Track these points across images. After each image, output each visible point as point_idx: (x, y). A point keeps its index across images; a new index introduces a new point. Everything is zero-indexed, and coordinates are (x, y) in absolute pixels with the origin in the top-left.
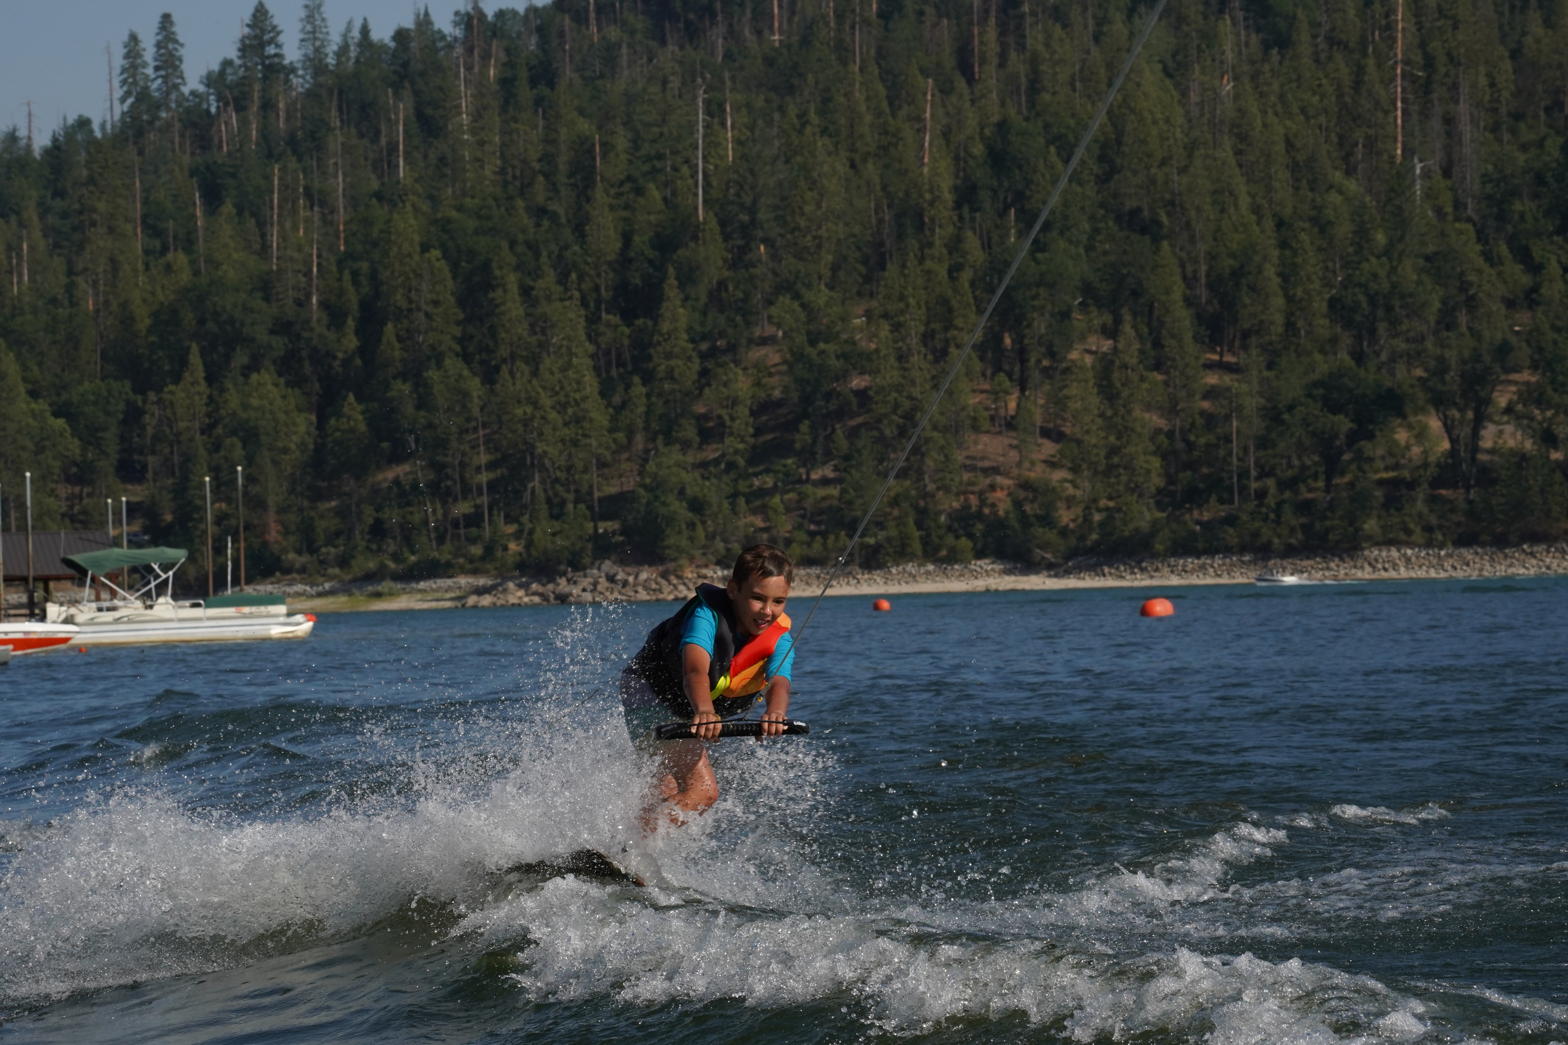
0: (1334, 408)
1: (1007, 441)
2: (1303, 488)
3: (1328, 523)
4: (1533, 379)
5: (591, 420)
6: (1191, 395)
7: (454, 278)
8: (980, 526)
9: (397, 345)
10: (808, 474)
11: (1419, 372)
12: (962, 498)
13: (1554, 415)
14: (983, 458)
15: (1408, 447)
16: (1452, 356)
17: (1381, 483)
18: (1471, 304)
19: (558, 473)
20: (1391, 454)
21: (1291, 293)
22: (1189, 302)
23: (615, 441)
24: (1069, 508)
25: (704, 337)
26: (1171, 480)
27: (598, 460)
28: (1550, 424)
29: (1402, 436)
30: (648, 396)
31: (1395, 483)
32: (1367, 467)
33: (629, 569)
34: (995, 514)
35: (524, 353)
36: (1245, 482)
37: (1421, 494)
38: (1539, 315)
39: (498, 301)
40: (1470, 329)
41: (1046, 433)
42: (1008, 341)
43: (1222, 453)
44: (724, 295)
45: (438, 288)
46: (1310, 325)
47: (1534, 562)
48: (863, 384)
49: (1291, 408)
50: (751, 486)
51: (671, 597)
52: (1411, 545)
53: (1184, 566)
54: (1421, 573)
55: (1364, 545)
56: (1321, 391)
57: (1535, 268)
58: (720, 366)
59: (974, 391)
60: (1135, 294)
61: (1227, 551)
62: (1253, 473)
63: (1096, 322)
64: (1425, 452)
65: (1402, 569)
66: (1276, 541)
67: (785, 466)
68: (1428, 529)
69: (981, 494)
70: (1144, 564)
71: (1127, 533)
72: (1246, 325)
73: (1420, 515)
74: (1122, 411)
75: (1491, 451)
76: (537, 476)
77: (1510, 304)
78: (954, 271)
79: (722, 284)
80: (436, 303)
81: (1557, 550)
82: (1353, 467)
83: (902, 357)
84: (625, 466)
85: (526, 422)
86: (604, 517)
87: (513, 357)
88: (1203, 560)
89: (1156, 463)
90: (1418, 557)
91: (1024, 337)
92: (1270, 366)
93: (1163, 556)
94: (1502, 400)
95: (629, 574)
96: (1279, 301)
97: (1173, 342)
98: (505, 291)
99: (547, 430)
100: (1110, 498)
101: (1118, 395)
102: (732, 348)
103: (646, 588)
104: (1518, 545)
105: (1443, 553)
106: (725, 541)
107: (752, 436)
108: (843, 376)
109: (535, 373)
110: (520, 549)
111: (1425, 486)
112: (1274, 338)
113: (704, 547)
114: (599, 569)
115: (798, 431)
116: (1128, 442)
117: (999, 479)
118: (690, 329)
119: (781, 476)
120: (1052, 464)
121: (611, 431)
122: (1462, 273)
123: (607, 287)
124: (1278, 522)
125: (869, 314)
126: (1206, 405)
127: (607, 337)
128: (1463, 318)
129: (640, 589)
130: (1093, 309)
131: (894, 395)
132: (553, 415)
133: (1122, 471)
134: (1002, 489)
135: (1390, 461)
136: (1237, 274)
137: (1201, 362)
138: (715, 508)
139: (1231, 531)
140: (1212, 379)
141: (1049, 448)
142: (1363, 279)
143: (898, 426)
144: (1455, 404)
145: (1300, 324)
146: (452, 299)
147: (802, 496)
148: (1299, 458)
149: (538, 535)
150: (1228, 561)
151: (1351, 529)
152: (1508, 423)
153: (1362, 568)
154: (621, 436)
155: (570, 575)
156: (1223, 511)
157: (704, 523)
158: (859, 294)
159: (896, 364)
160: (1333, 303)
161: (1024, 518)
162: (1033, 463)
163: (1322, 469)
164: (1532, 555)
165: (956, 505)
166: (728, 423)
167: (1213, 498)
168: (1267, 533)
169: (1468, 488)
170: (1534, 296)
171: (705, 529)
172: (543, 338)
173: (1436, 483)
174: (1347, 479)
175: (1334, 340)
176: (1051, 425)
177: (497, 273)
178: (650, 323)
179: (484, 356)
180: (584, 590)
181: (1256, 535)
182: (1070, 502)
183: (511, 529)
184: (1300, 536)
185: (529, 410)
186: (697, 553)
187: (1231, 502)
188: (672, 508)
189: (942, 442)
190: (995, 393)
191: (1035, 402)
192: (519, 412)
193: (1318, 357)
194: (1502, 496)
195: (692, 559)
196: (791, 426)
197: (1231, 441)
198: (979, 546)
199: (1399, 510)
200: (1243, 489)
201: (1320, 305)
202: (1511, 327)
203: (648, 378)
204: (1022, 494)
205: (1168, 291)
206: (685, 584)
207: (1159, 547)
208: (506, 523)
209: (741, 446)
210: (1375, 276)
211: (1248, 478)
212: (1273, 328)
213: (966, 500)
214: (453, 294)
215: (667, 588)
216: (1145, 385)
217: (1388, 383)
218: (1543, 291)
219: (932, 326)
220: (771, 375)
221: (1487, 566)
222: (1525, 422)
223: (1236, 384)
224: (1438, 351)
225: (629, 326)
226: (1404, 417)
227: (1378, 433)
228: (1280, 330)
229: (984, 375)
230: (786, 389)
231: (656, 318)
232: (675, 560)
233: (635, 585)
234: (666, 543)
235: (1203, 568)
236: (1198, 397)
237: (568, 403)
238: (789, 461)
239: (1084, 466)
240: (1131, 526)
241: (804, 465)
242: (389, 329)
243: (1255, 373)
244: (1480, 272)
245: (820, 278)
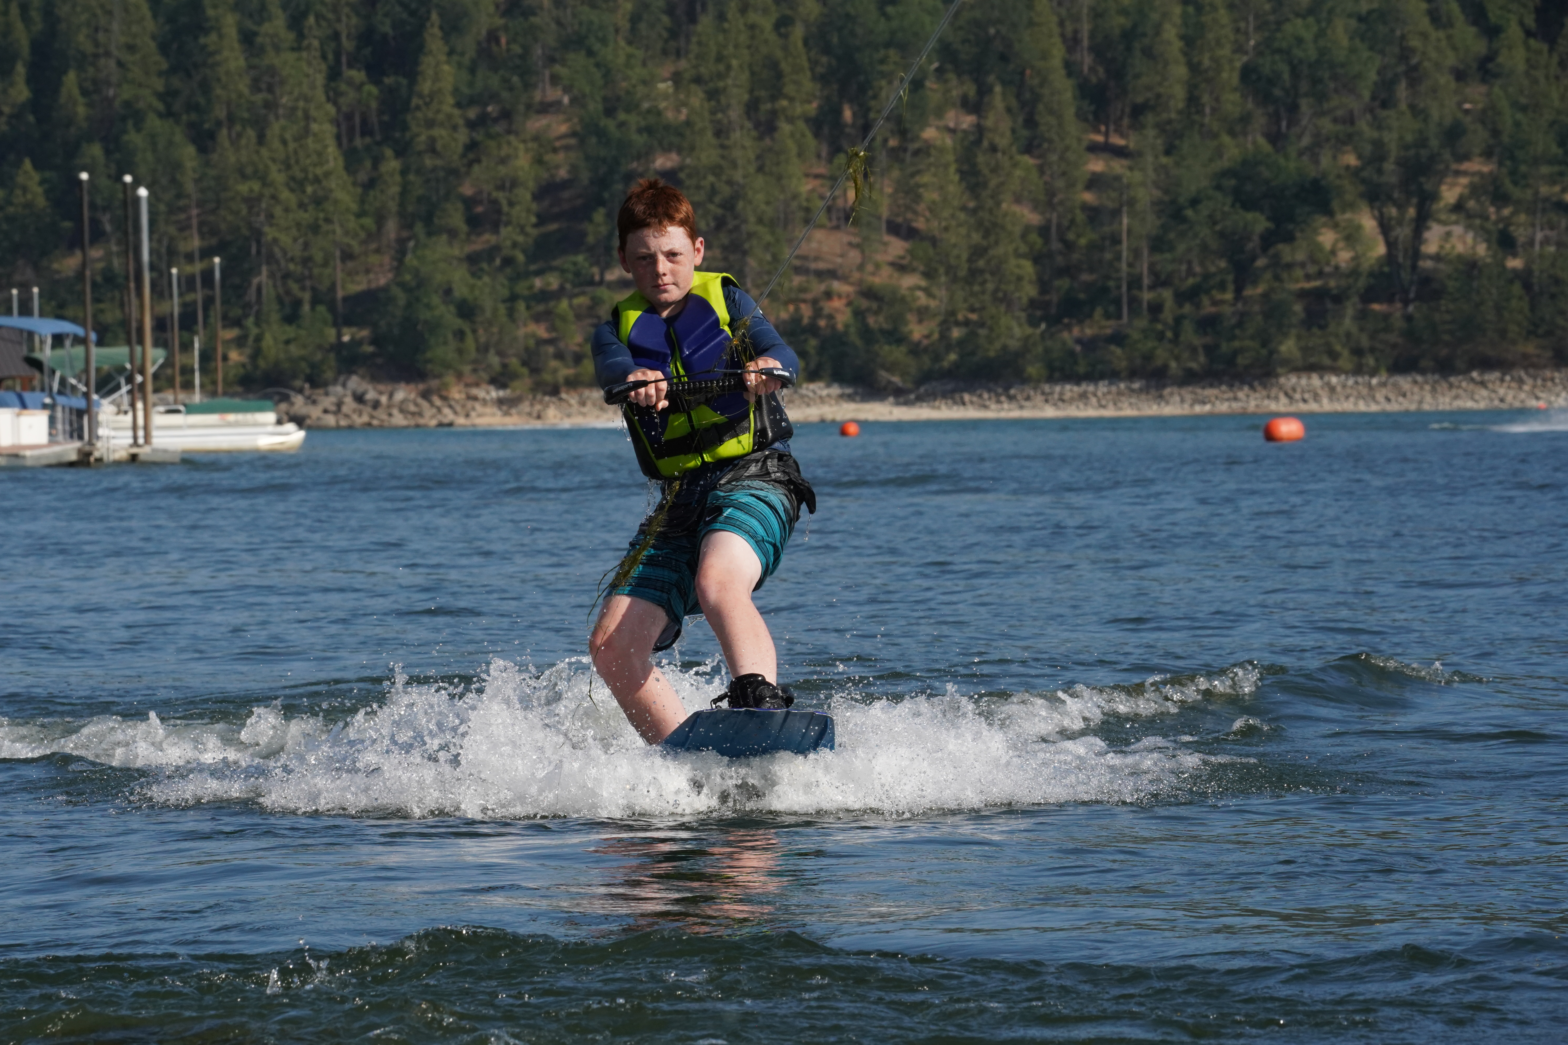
0: (1247, 203)
1: (846, 238)
2: (1206, 301)
3: (1237, 344)
4: (1486, 169)
5: (336, 202)
6: (1071, 185)
7: (155, 16)
8: (813, 342)
9: (81, 100)
10: (602, 275)
11: (1351, 160)
12: (791, 308)
13: (1513, 214)
14: (817, 259)
15: (1333, 252)
16: (1390, 138)
17: (1303, 294)
18: (1414, 76)
19: (292, 267)
20: (1313, 260)
21: (1195, 60)
22: (1070, 68)
23: (362, 227)
24: (920, 321)
25: (472, 101)
26: (1044, 286)
27: (343, 252)
28: (1508, 225)
29: (1327, 238)
30: (404, 172)
31: (1319, 295)
32: (1285, 276)
33: (381, 387)
34: (833, 327)
35: (246, 115)
36: (1135, 292)
37: (1350, 309)
38: (1496, 90)
39: (212, 48)
40: (1412, 107)
41: (894, 229)
42: (848, 114)
43: (1108, 256)
44: (495, 48)
45: (135, 29)
46: (1217, 100)
47: (1484, 393)
48: (669, 164)
49: (1194, 202)
50: (531, 287)
51: (434, 422)
52: (1336, 371)
53: (1061, 394)
54: (1348, 406)
55: (1280, 370)
56: (1233, 182)
57: (1492, 32)
58: (490, 136)
59: (807, 175)
60: (1004, 58)
61: (1113, 376)
62: (1146, 281)
63: (954, 93)
64: (1355, 258)
65: (1325, 401)
66: (1173, 364)
67: (575, 264)
68: (1358, 352)
69: (815, 302)
70: (1012, 392)
71: (992, 354)
72: (1140, 100)
73: (1348, 335)
74: (990, 203)
75: (1437, 258)
76: (264, 270)
77: (1460, 76)
78: (783, 24)
79: (493, 36)
80: (131, 48)
81: (1513, 379)
82: (1268, 275)
83: (720, 132)
84: (374, 259)
85: (252, 202)
86: (349, 321)
87: (231, 119)
88: (1084, 387)
89: (1028, 268)
90: (1344, 386)
91: (869, 109)
92: (1169, 151)
93: (1034, 382)
94: (1450, 194)
95: (381, 393)
96: (1180, 71)
97: (1053, 121)
98: (221, 36)
99: (278, 211)
100: (972, 310)
101: (985, 185)
102: (506, 115)
103: (402, 411)
104: (1466, 371)
105: (1374, 381)
106: (500, 354)
107: (535, 226)
108: (646, 154)
109: (261, 139)
110: (243, 359)
111: (1355, 299)
112: (1173, 116)
113: (475, 362)
114: (344, 385)
115: (590, 220)
116: (997, 243)
117: (836, 285)
118: (456, 91)
119: (570, 276)
120: (901, 267)
121: (360, 215)
122: (1403, 37)
123: (348, 36)
124: (1176, 340)
125: (677, 78)
126: (1088, 197)
127: (350, 97)
128: (1402, 91)
129: (395, 412)
130: (952, 76)
131: (711, 178)
132: (285, 195)
133: (988, 276)
134: (840, 296)
135: (1312, 269)
136: (1129, 36)
137: (1085, 144)
138: (488, 314)
139: (1118, 351)
140: (1097, 165)
141: (897, 247)
142: (1284, 45)
143: (716, 218)
144: (1390, 198)
145: (1206, 98)
146: (153, 45)
147: (596, 302)
148: (1202, 264)
149: (268, 341)
150: (1114, 389)
151: (1264, 352)
152: (1456, 223)
153: (1276, 398)
154: (368, 222)
155: (307, 392)
156: (1109, 327)
157: (474, 331)
158: (665, 52)
159: (714, 141)
160: (1247, 73)
161: (867, 334)
162: (878, 266)
163: (1230, 278)
164: (1483, 384)
165: (784, 315)
166: (505, 208)
167: (1098, 312)
168: (1162, 355)
169: (1406, 302)
170: (1490, 66)
171: (476, 340)
172: (270, 97)
173: (1369, 296)
174: (1260, 289)
175: (1245, 119)
176: (900, 220)
177: (210, 12)
178: (404, 82)
179: (194, 116)
180: (326, 411)
181: (1148, 357)
182: (923, 314)
183: (231, 334)
184: (1202, 359)
185: (256, 186)
186: (467, 369)
187: (1119, 317)
188: (437, 313)
189: (768, 238)
190: (833, 179)
191: (881, 190)
192: (243, 188)
193: (1226, 139)
194: (1448, 312)
195: (459, 376)
196: (583, 213)
197: (1119, 242)
198: (812, 365)
199: (1322, 327)
200: (1134, 302)
201: (1230, 76)
202: (1459, 104)
203: (402, 150)
204: (864, 303)
205: (1045, 56)
206: (451, 407)
207: (1032, 370)
208: (224, 327)
209: (520, 239)
210: (1300, 41)
211: (1140, 288)
212: (1172, 103)
213: (797, 309)
214: (154, 38)
215: (428, 411)
216: (1018, 173)
217: (1312, 172)
218: (1500, 59)
219: (756, 93)
220: (555, 150)
221: (1428, 398)
222: (1478, 222)
223: (1128, 173)
224: (1375, 134)
225: (377, 82)
226: (1329, 212)
227: (1298, 235)
228: (1181, 105)
229: (819, 156)
230: (574, 168)
231: (413, 76)
232: (439, 376)
233: (389, 406)
234: (429, 355)
235: (1083, 396)
236: (1080, 186)
237: (306, 178)
238: (580, 258)
239: (942, 270)
240: (998, 345)
241: (597, 263)
242: (71, 79)
243: (1150, 159)
244: (1424, 36)
245: (617, 31)
